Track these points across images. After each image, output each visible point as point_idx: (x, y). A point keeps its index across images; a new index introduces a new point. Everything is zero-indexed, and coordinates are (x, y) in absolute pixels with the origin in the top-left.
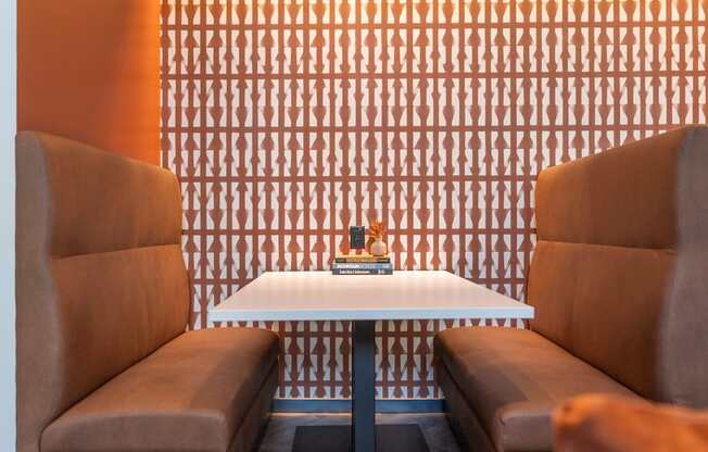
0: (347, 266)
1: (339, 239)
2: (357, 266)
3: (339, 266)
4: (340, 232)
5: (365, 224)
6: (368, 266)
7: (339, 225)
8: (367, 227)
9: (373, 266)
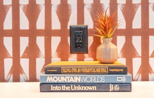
0: (62, 79)
1: (56, 41)
2: (77, 79)
3: (50, 79)
4: (56, 33)
5: (89, 22)
6: (93, 79)
7: (56, 25)
8: (91, 26)
9: (102, 79)
